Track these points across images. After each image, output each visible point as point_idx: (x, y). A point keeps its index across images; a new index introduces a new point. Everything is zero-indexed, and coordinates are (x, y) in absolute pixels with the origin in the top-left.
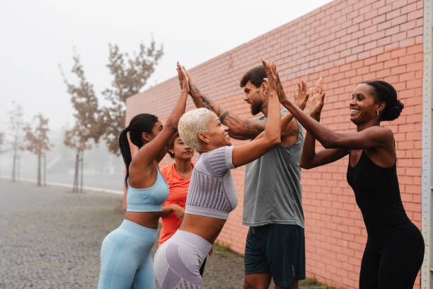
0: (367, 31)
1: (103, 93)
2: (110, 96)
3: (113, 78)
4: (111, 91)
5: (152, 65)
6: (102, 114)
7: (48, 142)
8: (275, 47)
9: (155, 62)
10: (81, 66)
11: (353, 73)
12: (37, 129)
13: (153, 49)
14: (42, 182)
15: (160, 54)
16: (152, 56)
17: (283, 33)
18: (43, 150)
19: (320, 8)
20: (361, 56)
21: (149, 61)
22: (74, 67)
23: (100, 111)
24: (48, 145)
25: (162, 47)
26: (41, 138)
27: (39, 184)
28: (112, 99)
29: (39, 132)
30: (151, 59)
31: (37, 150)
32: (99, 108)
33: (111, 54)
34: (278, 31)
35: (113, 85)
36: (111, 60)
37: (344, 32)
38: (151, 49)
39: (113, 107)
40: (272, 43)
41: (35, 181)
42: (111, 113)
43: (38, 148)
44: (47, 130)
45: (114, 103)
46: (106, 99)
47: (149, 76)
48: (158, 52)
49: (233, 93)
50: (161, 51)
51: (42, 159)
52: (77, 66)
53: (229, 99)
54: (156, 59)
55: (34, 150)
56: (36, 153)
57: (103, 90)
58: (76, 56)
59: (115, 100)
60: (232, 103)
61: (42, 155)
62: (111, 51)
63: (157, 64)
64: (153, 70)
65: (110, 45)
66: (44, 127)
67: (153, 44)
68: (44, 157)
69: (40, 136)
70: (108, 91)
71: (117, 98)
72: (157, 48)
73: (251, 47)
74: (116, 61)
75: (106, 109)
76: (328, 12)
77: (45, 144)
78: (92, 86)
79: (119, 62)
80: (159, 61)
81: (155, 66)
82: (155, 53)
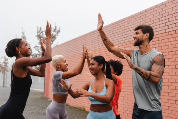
0: (170, 20)
1: (35, 48)
2: (37, 49)
3: (38, 41)
4: (38, 46)
5: (55, 36)
6: (34, 56)
7: (8, 68)
8: (122, 27)
9: (57, 35)
10: (25, 36)
11: (163, 38)
12: (3, 63)
13: (56, 29)
14: (5, 85)
15: (58, 32)
16: (55, 32)
17: (126, 21)
18: (6, 72)
19: (145, 10)
20: (167, 31)
21: (54, 34)
22: (22, 36)
23: (33, 55)
24: (8, 70)
25: (60, 29)
26: (5, 67)
27: (4, 86)
28: (38, 50)
29: (4, 64)
30: (55, 33)
31: (3, 71)
32: (33, 54)
33: (38, 31)
34: (124, 20)
35: (39, 44)
36: (38, 34)
37: (158, 20)
38: (55, 29)
39: (39, 53)
40: (120, 25)
41: (2, 85)
42: (38, 56)
43: (4, 71)
44: (8, 63)
45: (39, 52)
46: (35, 50)
47: (54, 40)
48: (58, 30)
49: (100, 47)
50: (59, 30)
51: (5, 75)
52: (23, 36)
53: (99, 50)
54: (57, 33)
55: (2, 71)
56: (2, 73)
57: (35, 46)
58: (23, 32)
59: (39, 50)
60: (100, 52)
61: (5, 74)
62: (38, 29)
63: (57, 36)
64: (56, 38)
65: (37, 27)
66: (6, 62)
67: (56, 27)
68: (6, 75)
69: (4, 66)
70: (36, 46)
71: (40, 50)
72: (58, 29)
73: (110, 27)
74: (40, 34)
75: (35, 54)
76: (149, 12)
77: (7, 69)
78: (30, 44)
79: (41, 34)
80: (58, 34)
81: (56, 36)
82: (56, 31)
